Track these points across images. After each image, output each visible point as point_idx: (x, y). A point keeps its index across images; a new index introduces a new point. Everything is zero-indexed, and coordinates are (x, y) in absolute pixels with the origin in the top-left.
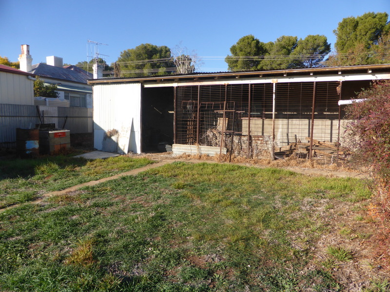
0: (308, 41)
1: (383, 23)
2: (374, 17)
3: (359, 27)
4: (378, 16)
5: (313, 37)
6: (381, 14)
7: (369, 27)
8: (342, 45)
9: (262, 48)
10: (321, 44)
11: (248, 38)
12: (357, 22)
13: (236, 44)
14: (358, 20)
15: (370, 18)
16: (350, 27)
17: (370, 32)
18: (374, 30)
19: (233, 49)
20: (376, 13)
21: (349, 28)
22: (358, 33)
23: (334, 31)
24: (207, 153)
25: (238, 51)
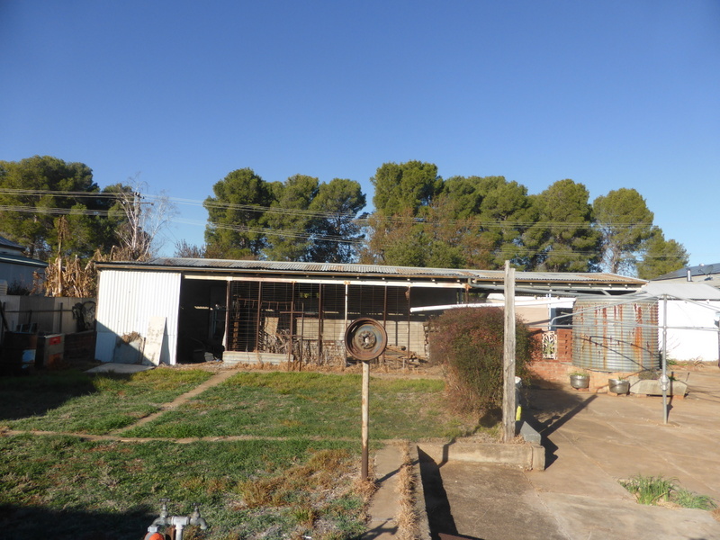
0: (334, 187)
1: (432, 178)
2: (421, 168)
3: (405, 179)
4: (426, 168)
5: (342, 181)
6: (429, 166)
7: (416, 181)
8: (382, 201)
9: (266, 192)
10: (353, 194)
11: (244, 174)
12: (401, 172)
13: (223, 180)
14: (402, 168)
15: (416, 168)
16: (392, 176)
17: (417, 188)
18: (422, 186)
19: (219, 188)
20: (423, 163)
21: (391, 178)
22: (403, 187)
23: (372, 179)
24: (269, 361)
25: (227, 192)
